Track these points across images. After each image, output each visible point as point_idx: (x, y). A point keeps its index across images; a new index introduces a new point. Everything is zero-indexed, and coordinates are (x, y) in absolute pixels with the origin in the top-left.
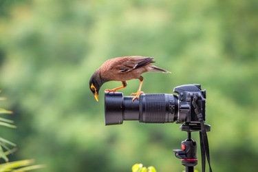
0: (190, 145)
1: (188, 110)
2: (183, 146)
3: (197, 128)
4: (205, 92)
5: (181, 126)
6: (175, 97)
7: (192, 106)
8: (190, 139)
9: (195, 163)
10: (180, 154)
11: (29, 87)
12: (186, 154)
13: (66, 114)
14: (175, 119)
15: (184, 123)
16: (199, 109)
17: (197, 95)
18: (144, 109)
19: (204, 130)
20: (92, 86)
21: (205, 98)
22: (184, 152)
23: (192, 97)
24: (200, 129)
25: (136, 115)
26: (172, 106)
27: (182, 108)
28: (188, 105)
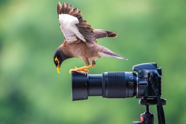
1: (146, 86)
2: (142, 118)
3: (154, 102)
5: (140, 100)
6: (134, 74)
7: (149, 82)
8: (148, 112)
14: (135, 94)
15: (142, 98)
16: (156, 85)
17: (154, 73)
18: (106, 86)
19: (160, 103)
20: (56, 59)
21: (161, 74)
23: (149, 74)
24: (157, 103)
25: (100, 91)
27: (140, 84)
28: (145, 82)
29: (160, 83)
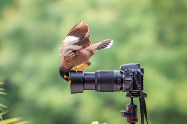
0: (132, 107)
1: (131, 82)
2: (127, 108)
3: (137, 95)
4: (143, 69)
5: (126, 93)
6: (121, 72)
7: (133, 79)
8: (132, 103)
9: (136, 120)
10: (126, 114)
11: (16, 67)
12: (130, 114)
13: (43, 86)
14: (122, 89)
15: (128, 92)
16: (139, 81)
17: (137, 72)
18: (98, 82)
19: (142, 96)
21: (143, 73)
22: (128, 113)
23: (134, 73)
24: (140, 96)
25: (93, 86)
26: (119, 79)
27: (126, 81)
28: (130, 79)
29: (142, 79)
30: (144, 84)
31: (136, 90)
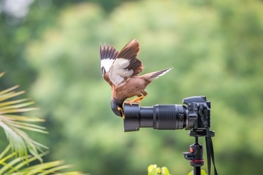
0: (197, 148)
1: (196, 119)
2: (191, 150)
3: (203, 133)
4: (210, 103)
5: (189, 132)
6: (184, 107)
7: (198, 115)
8: (197, 144)
9: (202, 163)
11: (59, 100)
12: (194, 156)
13: (92, 122)
14: (184, 126)
15: (192, 130)
16: (205, 118)
17: (203, 106)
18: (157, 118)
19: (209, 135)
21: (210, 107)
22: (192, 155)
23: (199, 107)
24: (206, 134)
25: (151, 123)
26: (182, 115)
27: (190, 117)
28: (195, 114)
29: (209, 115)
30: (211, 121)
31: (201, 127)
